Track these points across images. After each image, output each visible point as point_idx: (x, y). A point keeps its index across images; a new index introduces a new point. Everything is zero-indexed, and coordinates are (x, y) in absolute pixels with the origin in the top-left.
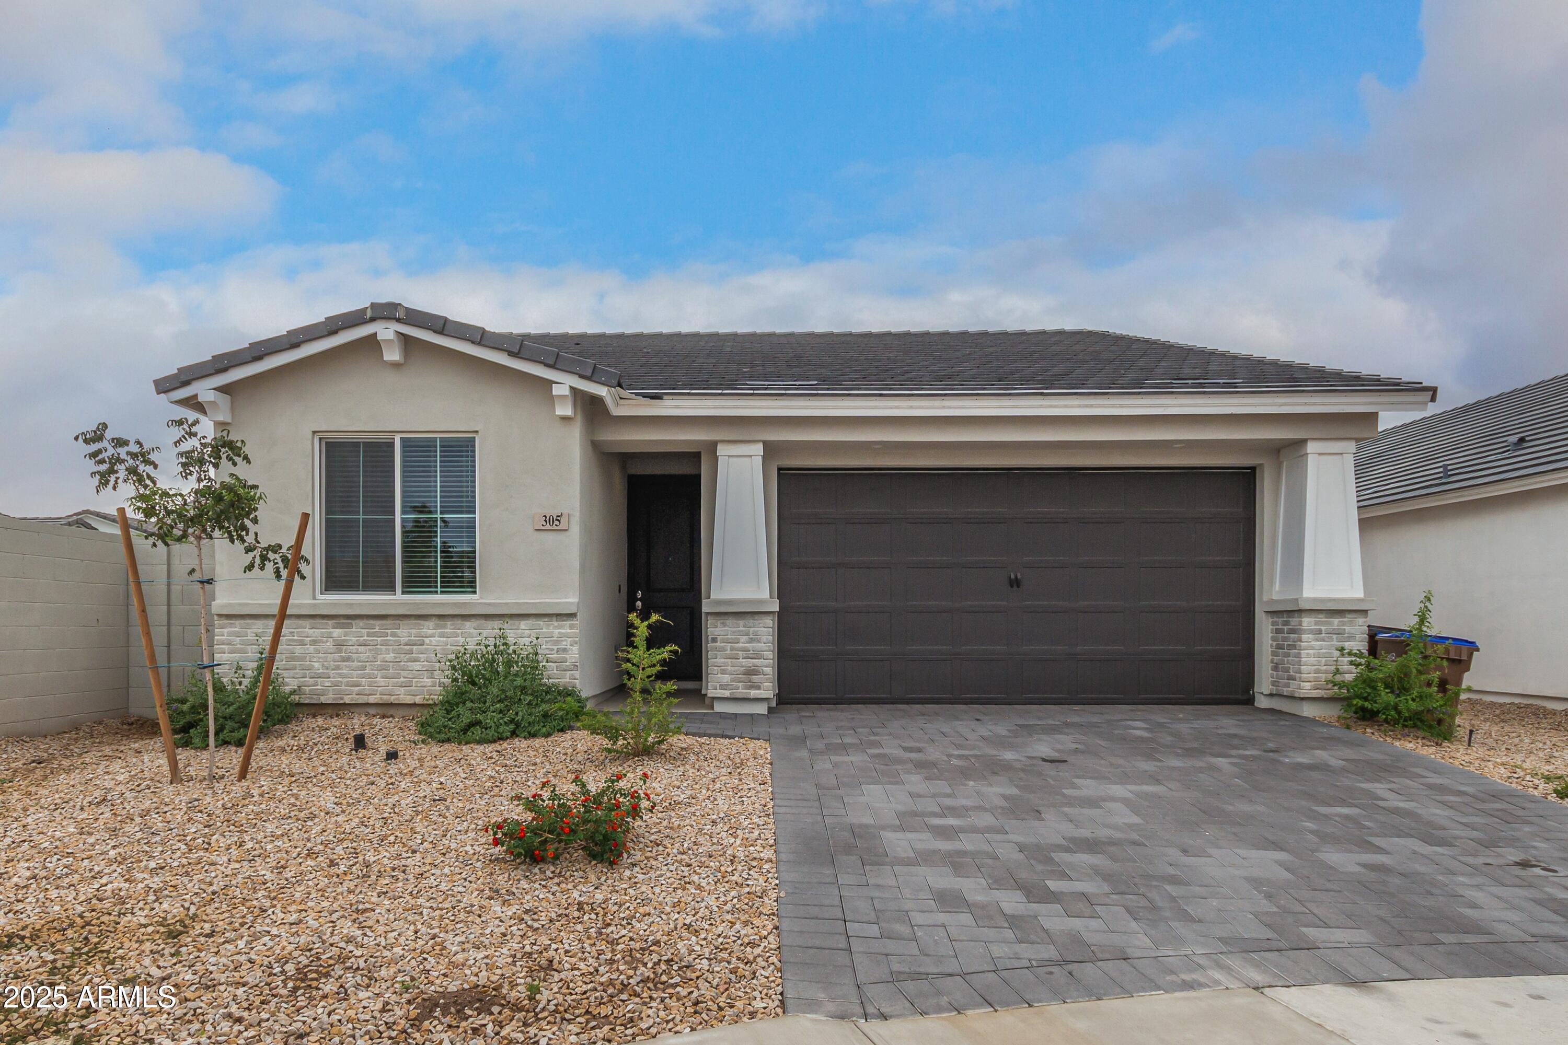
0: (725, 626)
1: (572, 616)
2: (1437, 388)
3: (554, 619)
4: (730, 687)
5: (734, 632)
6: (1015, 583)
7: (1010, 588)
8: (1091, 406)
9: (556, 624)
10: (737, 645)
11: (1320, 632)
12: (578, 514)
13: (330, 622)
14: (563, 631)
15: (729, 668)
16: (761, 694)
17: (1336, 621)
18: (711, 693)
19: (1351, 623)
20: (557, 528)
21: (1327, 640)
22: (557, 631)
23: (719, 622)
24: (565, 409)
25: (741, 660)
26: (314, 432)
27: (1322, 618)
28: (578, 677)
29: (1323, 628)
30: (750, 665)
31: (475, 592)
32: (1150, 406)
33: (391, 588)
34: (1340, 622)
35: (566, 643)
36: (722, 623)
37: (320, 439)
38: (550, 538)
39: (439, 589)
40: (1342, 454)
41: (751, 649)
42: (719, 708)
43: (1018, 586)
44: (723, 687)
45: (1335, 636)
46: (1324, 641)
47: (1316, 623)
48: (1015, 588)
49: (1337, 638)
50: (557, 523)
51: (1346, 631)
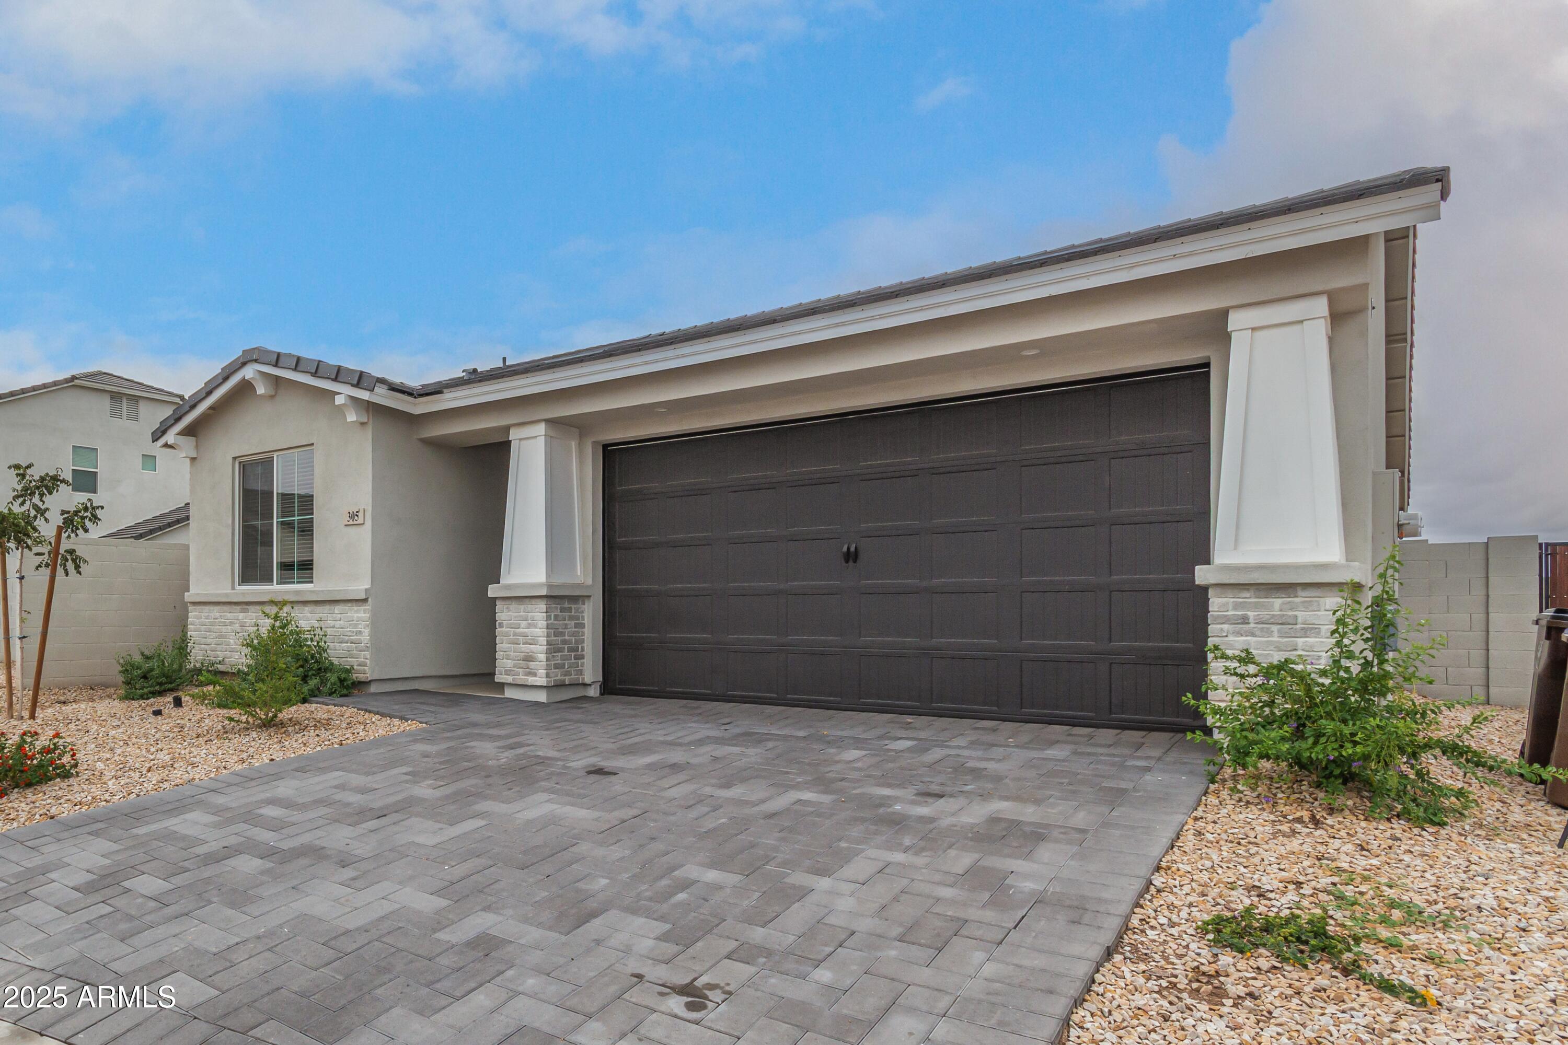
0: (509, 611)
1: (365, 601)
2: (1446, 170)
3: (354, 604)
4: (513, 672)
5: (515, 617)
6: (851, 557)
7: (844, 564)
8: (843, 324)
9: (356, 608)
10: (518, 630)
11: (1245, 620)
12: (370, 509)
13: (238, 608)
14: (359, 615)
15: (512, 653)
16: (536, 681)
17: (1277, 603)
18: (498, 678)
19: (1307, 606)
20: (356, 522)
21: (1258, 633)
22: (356, 615)
23: (505, 606)
24: (352, 417)
25: (521, 645)
26: (235, 458)
27: (1248, 597)
28: (368, 657)
29: (1251, 614)
30: (528, 651)
31: (312, 582)
32: (922, 309)
33: (270, 580)
34: (1283, 603)
35: (361, 627)
36: (507, 608)
37: (240, 463)
38: (352, 530)
39: (296, 580)
40: (1302, 322)
41: (529, 634)
42: (509, 693)
43: (855, 561)
44: (508, 673)
45: (1275, 628)
46: (1253, 635)
47: (1236, 607)
48: (851, 563)
49: (1279, 631)
50: (356, 518)
51: (1300, 620)
